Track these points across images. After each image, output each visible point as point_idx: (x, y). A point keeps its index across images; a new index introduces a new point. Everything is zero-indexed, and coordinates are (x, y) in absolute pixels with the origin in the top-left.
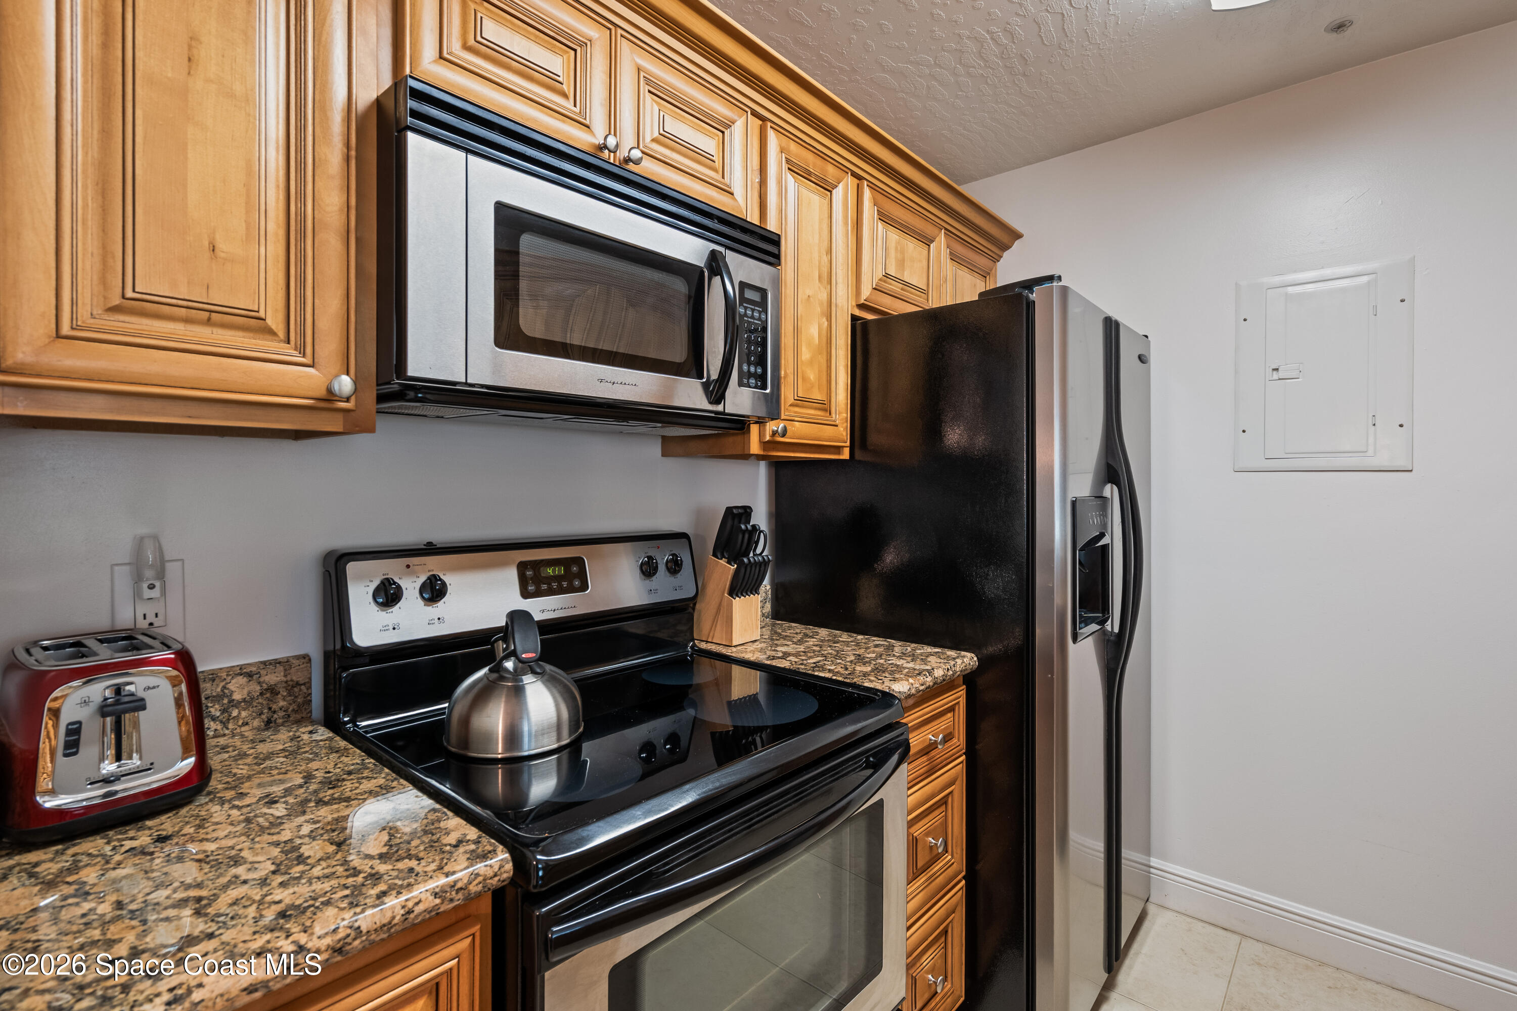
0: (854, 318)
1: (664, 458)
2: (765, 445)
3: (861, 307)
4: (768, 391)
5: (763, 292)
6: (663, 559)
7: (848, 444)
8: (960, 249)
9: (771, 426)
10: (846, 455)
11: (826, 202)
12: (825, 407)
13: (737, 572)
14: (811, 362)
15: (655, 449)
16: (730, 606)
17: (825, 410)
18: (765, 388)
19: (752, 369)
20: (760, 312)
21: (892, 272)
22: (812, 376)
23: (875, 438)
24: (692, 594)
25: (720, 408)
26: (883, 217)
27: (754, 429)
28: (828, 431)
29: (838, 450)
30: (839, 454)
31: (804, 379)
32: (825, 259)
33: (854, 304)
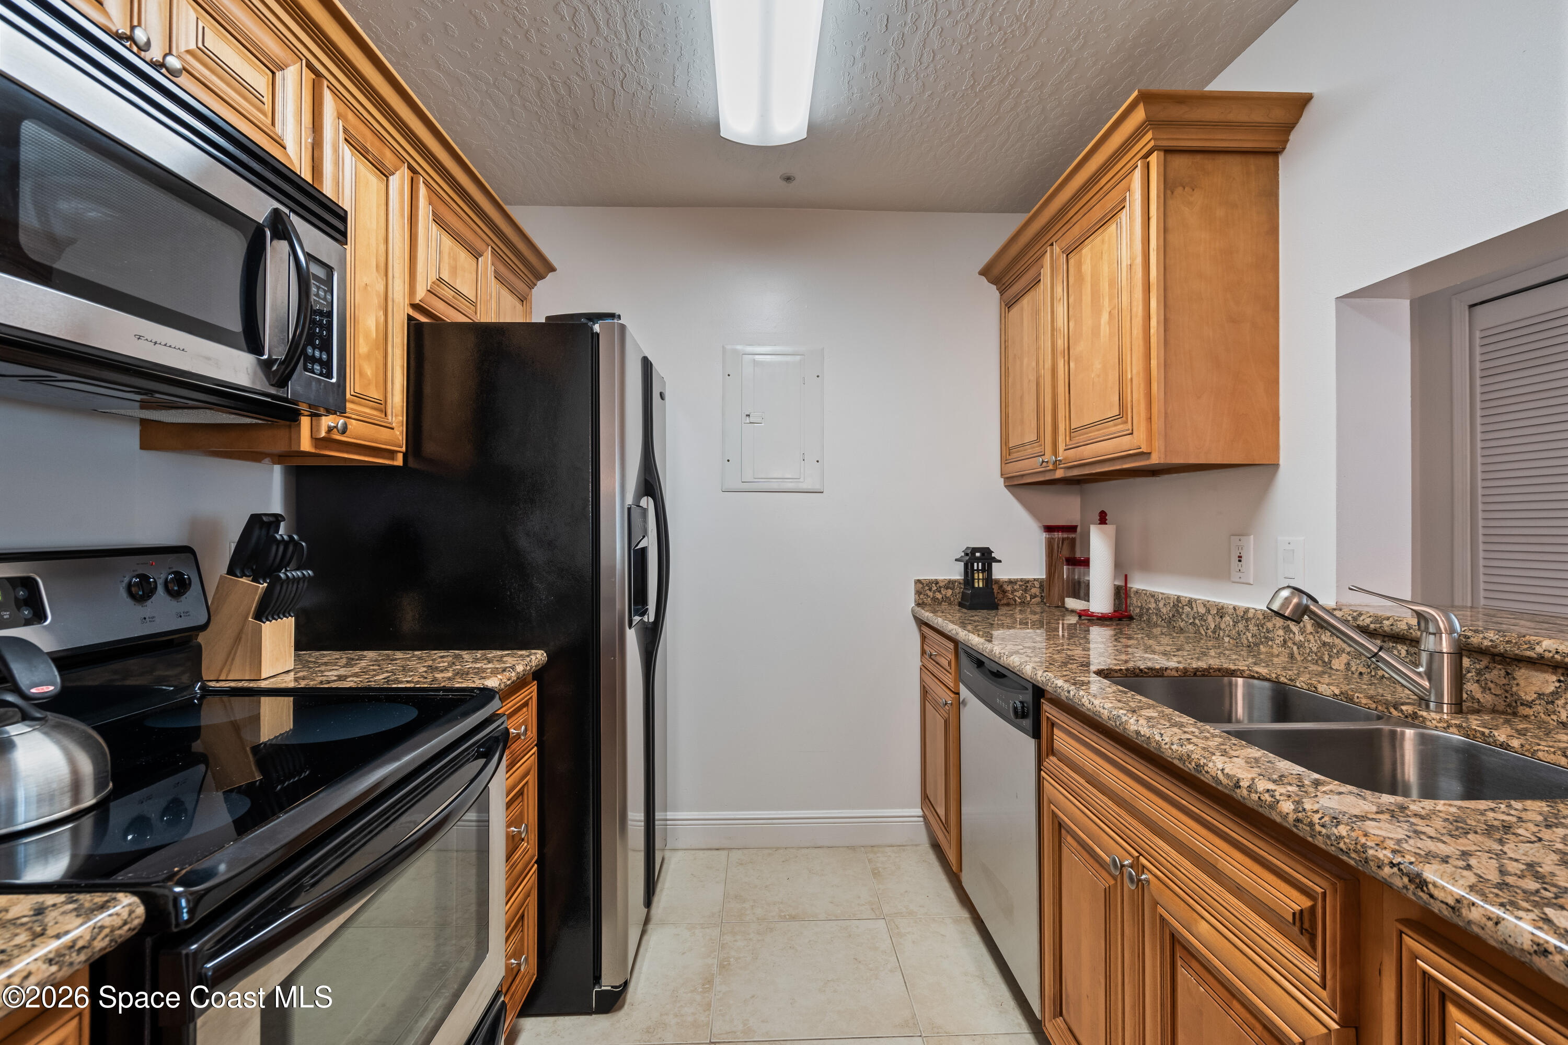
0: (410, 318)
1: (144, 453)
2: (317, 441)
3: (415, 307)
4: (334, 380)
5: (329, 269)
6: (160, 574)
7: (404, 449)
8: (503, 270)
9: (327, 421)
10: (399, 461)
11: (383, 187)
12: (382, 406)
13: (267, 593)
14: (368, 357)
15: (131, 437)
16: (258, 633)
17: (381, 411)
18: (332, 378)
19: (317, 354)
20: (325, 292)
21: (445, 276)
22: (369, 371)
23: (430, 448)
24: (203, 620)
25: (280, 393)
26: (438, 220)
27: (305, 422)
28: (384, 434)
29: (391, 454)
30: (393, 459)
31: (361, 374)
32: (382, 247)
33: (407, 302)
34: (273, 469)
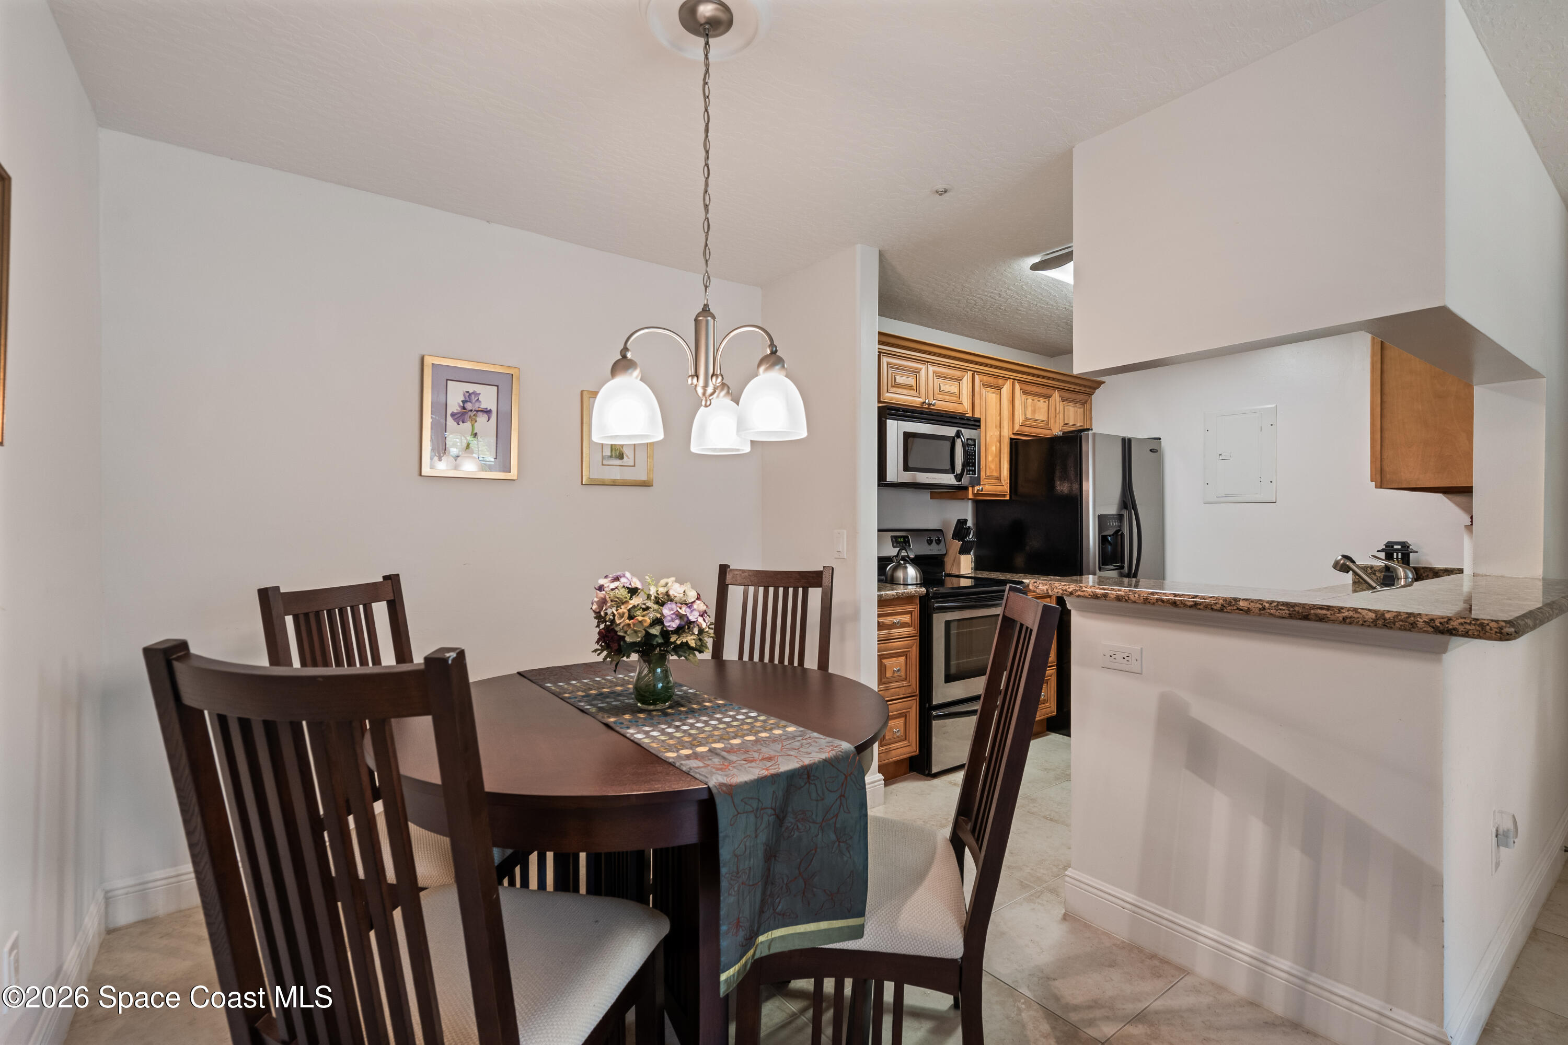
0: (1011, 439)
1: (931, 500)
2: (974, 495)
3: (1014, 434)
4: (976, 476)
5: (974, 440)
6: (934, 538)
7: (1009, 493)
8: (1067, 395)
9: (977, 488)
10: (1008, 498)
11: (998, 396)
12: (999, 479)
13: (962, 545)
14: (993, 461)
15: (928, 496)
16: (960, 558)
17: (998, 479)
18: (975, 474)
19: (971, 468)
20: (973, 448)
21: (1029, 416)
22: (993, 466)
23: (1021, 490)
24: (945, 553)
25: (960, 483)
26: (1025, 392)
27: (970, 489)
28: (1000, 488)
29: (1004, 496)
30: (1005, 497)
31: (989, 468)
32: (998, 418)
33: (1011, 433)
34: (968, 502)
